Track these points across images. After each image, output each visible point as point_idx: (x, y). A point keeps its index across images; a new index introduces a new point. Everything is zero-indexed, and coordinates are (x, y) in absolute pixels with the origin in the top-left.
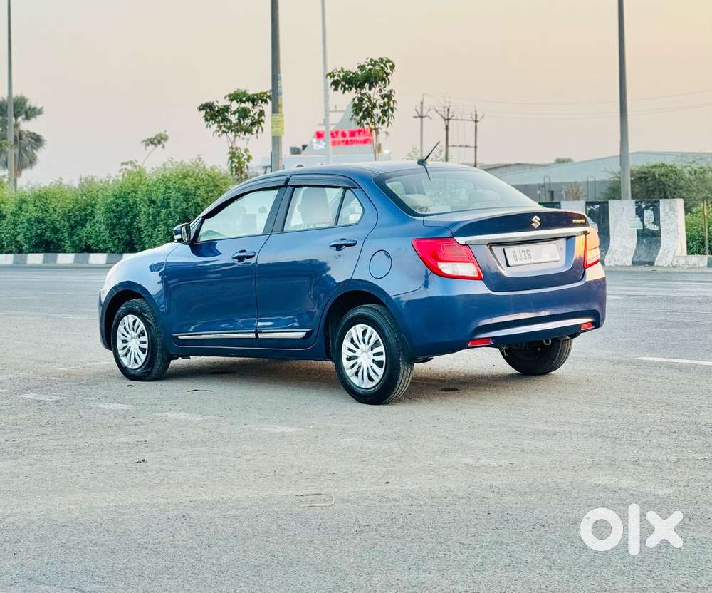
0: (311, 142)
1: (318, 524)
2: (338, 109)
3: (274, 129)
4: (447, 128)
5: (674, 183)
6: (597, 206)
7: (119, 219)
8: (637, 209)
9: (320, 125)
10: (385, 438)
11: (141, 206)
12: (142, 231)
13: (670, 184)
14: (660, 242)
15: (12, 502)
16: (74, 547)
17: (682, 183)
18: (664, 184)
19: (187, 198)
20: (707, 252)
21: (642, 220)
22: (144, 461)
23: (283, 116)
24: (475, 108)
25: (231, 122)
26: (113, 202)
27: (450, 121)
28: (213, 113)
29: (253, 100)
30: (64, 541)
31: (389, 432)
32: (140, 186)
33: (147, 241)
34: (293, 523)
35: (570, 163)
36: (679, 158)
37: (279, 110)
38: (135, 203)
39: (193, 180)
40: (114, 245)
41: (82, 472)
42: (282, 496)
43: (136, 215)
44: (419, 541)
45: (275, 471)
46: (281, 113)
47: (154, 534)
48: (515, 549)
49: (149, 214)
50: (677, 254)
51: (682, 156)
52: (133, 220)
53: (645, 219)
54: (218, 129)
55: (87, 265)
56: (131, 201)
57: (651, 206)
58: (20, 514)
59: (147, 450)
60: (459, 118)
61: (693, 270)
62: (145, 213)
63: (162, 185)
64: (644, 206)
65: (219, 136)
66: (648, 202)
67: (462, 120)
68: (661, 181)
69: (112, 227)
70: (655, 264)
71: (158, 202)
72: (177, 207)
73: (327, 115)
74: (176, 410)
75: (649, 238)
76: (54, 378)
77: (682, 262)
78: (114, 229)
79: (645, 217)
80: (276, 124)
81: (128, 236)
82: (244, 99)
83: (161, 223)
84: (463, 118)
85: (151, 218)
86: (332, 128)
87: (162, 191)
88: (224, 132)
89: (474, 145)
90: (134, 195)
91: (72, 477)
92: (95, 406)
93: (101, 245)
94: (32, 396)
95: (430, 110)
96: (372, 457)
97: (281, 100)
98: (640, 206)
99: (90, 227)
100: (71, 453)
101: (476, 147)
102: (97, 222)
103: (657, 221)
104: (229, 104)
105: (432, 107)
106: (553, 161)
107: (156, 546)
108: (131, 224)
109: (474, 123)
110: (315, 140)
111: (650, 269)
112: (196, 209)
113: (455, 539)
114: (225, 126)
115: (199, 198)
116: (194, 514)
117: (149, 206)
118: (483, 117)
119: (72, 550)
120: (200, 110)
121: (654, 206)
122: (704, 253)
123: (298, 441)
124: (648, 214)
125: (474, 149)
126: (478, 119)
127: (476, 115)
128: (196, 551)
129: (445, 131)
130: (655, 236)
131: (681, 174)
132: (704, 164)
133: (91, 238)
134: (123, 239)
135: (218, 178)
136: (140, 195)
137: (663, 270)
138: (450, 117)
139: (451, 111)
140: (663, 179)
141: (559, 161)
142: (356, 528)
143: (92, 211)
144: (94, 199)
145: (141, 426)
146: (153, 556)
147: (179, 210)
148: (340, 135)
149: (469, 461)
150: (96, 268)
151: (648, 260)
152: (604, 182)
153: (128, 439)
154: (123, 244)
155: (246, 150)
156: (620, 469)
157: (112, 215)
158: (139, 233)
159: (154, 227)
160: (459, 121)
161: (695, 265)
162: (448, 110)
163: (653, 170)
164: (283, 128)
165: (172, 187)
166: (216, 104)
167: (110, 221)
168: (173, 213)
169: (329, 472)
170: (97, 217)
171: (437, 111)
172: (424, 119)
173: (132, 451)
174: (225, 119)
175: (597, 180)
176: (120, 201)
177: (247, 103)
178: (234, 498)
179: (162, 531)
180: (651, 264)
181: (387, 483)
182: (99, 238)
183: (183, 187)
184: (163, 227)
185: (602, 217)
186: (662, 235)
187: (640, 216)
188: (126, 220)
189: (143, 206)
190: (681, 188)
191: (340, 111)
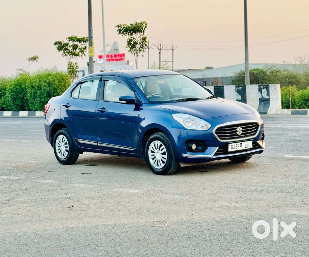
0: (97, 60)
1: (167, 235)
2: (109, 45)
3: (90, 54)
4: (160, 53)
5: (263, 77)
6: (241, 88)
7: (17, 95)
8: (259, 89)
9: (100, 52)
10: (182, 194)
11: (27, 89)
12: (28, 101)
13: (261, 78)
14: (269, 103)
15: (16, 226)
16: (54, 247)
17: (266, 77)
18: (258, 78)
19: (50, 86)
20: (291, 108)
21: (261, 94)
22: (72, 206)
23: (93, 48)
24: (172, 44)
25: (69, 50)
26: (14, 88)
27: (161, 50)
28: (61, 47)
29: (80, 41)
30: (49, 244)
31: (184, 192)
32: (27, 80)
33: (31, 105)
34: (155, 234)
35: (212, 69)
36: (265, 66)
37: (92, 45)
38: (25, 88)
39: (52, 77)
40: (15, 107)
41: (45, 212)
42: (145, 222)
43: (26, 93)
44: (219, 242)
45: (137, 210)
46: (93, 46)
47: (91, 241)
48: (266, 245)
49: (32, 93)
50: (277, 109)
51: (266, 65)
52: (24, 96)
53: (263, 93)
54: (63, 53)
55: (3, 117)
56: (23, 87)
57: (265, 87)
58: (23, 232)
59: (72, 201)
60: (165, 48)
61: (285, 116)
62: (30, 92)
63: (37, 80)
64: (262, 87)
65: (64, 56)
66: (264, 85)
67: (166, 49)
68: (257, 77)
69: (14, 99)
70: (268, 113)
71: (36, 87)
72: (45, 90)
73: (104, 48)
74: (77, 183)
75: (264, 102)
76: (13, 169)
77: (279, 113)
78: (15, 100)
79: (263, 92)
80: (91, 51)
81: (22, 103)
82: (75, 40)
83: (38, 97)
84: (167, 49)
85: (33, 95)
86: (107, 53)
87: (38, 82)
88: (66, 55)
89: (172, 61)
90: (24, 84)
91: (41, 214)
92: (38, 181)
93: (9, 107)
94: (6, 177)
95: (152, 45)
96: (180, 203)
97: (93, 40)
98: (260, 88)
99: (4, 99)
100: (36, 203)
101: (173, 62)
102: (7, 97)
103: (268, 94)
104: (68, 42)
105: (153, 44)
106: (205, 68)
107: (94, 246)
108: (23, 97)
109: (172, 51)
110: (98, 59)
111: (266, 116)
112: (54, 91)
113: (235, 241)
114: (66, 52)
115: (55, 86)
116: (106, 231)
117: (31, 89)
118: (176, 48)
119: (54, 248)
120: (55, 44)
121: (267, 87)
122: (290, 109)
123: (142, 196)
124: (264, 91)
125: (172, 62)
126: (174, 49)
127: (173, 47)
128: (114, 248)
129: (159, 55)
130: (267, 101)
131: (266, 74)
132: (275, 69)
133: (4, 104)
134: (19, 104)
135: (63, 76)
136: (27, 84)
137: (271, 116)
138: (161, 48)
139: (161, 45)
140: (257, 75)
141: (207, 68)
142: (186, 236)
143: (4, 92)
144: (5, 86)
145: (64, 190)
146: (94, 251)
147: (46, 91)
148: (110, 56)
149: (226, 204)
150: (6, 118)
151: (264, 112)
152: (231, 77)
153: (61, 196)
154: (20, 107)
155: (76, 64)
156: (299, 207)
157: (14, 93)
158: (27, 102)
159: (34, 99)
160: (166, 50)
161: (286, 113)
162: (160, 45)
163: (253, 71)
164: (94, 53)
165: (42, 80)
166: (62, 42)
167: (13, 96)
168: (43, 93)
169: (162, 210)
170: (7, 95)
171: (155, 45)
172: (149, 49)
173: (65, 202)
174: (66, 49)
175: (227, 76)
176: (18, 87)
177: (77, 42)
178: (122, 223)
179: (94, 239)
180: (266, 113)
181: (192, 215)
182: (8, 104)
183: (48, 80)
184: (39, 99)
185: (243, 93)
186: (271, 100)
187: (260, 92)
188: (20, 96)
189: (29, 89)
190: (265, 79)
191: (109, 46)
